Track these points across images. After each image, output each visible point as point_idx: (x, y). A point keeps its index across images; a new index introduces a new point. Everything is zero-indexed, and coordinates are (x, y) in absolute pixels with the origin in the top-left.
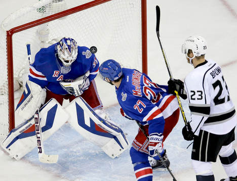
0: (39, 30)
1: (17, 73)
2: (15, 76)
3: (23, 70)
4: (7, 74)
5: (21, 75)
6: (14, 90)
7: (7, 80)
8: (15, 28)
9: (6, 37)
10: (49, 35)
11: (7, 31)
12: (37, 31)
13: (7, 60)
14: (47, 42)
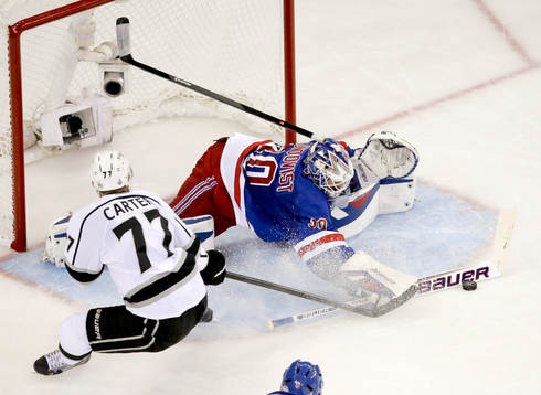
0: (74, 26)
1: (31, 113)
2: (26, 117)
3: (43, 106)
4: (9, 113)
5: (37, 116)
6: (25, 147)
7: (10, 126)
8: (26, 20)
9: (7, 38)
10: (96, 33)
11: (10, 27)
12: (71, 27)
13: (9, 85)
14: (91, 48)
